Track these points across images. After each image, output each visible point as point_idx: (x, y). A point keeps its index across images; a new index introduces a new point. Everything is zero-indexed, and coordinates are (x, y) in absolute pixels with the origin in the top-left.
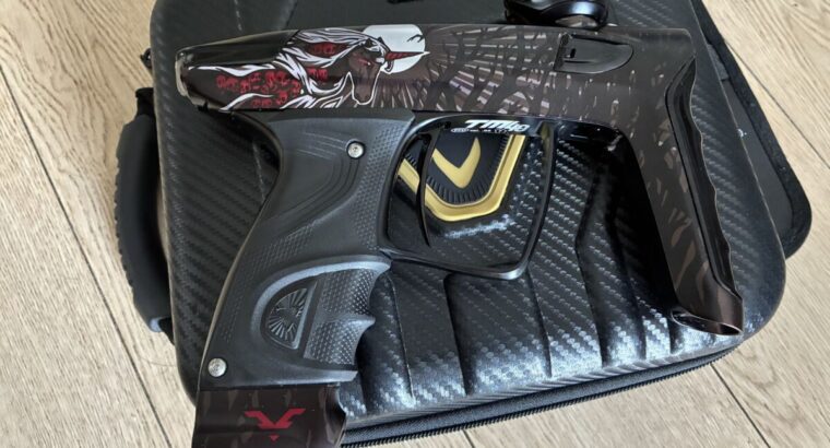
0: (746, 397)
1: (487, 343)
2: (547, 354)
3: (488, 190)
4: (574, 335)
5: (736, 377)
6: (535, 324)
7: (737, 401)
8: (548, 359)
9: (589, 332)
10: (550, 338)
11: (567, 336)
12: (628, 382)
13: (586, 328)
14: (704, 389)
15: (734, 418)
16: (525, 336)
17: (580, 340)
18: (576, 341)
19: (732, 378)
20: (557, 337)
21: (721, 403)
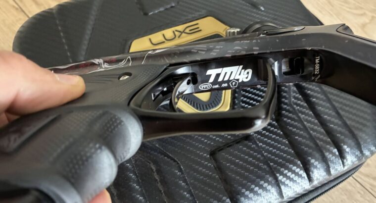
0: (370, 186)
1: (244, 186)
2: (278, 184)
3: (221, 100)
4: (290, 170)
5: (363, 177)
6: (268, 169)
7: (366, 189)
8: (280, 188)
9: (298, 166)
10: (278, 175)
11: (286, 171)
12: (320, 192)
13: (295, 164)
14: (349, 188)
15: (368, 199)
16: (264, 177)
17: (294, 172)
18: (292, 174)
19: (361, 178)
20: (282, 174)
21: (359, 192)
